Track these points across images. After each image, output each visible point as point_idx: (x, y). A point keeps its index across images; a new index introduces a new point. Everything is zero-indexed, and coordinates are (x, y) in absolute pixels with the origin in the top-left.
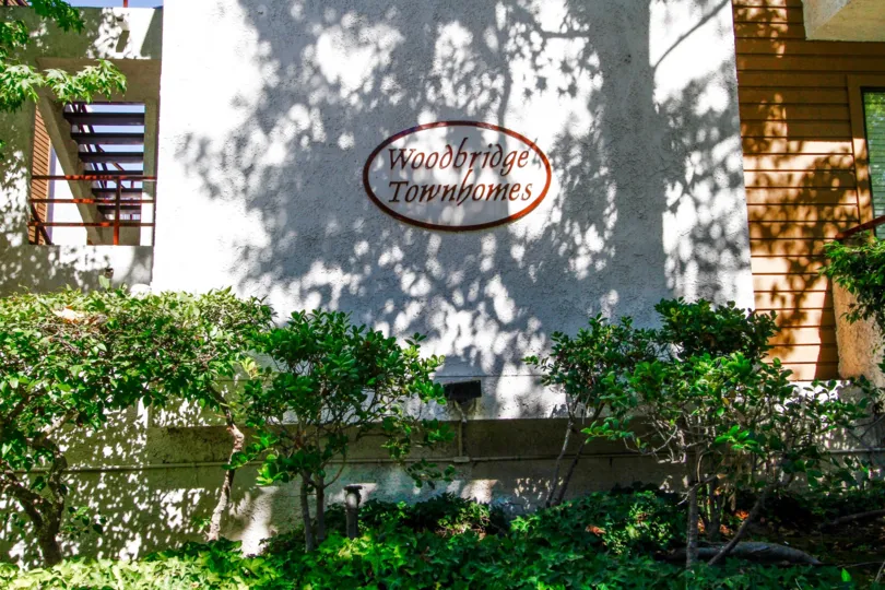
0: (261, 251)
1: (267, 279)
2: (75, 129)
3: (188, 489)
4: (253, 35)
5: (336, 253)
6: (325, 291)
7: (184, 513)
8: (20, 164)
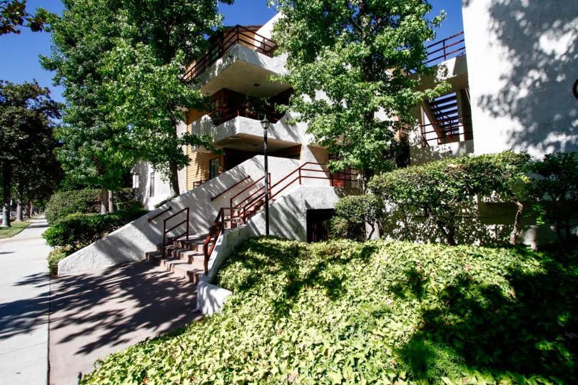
0: (521, 133)
1: (525, 144)
2: (432, 108)
3: (497, 225)
4: (506, 49)
5: (561, 127)
6: (557, 145)
7: (496, 233)
8: (418, 123)
